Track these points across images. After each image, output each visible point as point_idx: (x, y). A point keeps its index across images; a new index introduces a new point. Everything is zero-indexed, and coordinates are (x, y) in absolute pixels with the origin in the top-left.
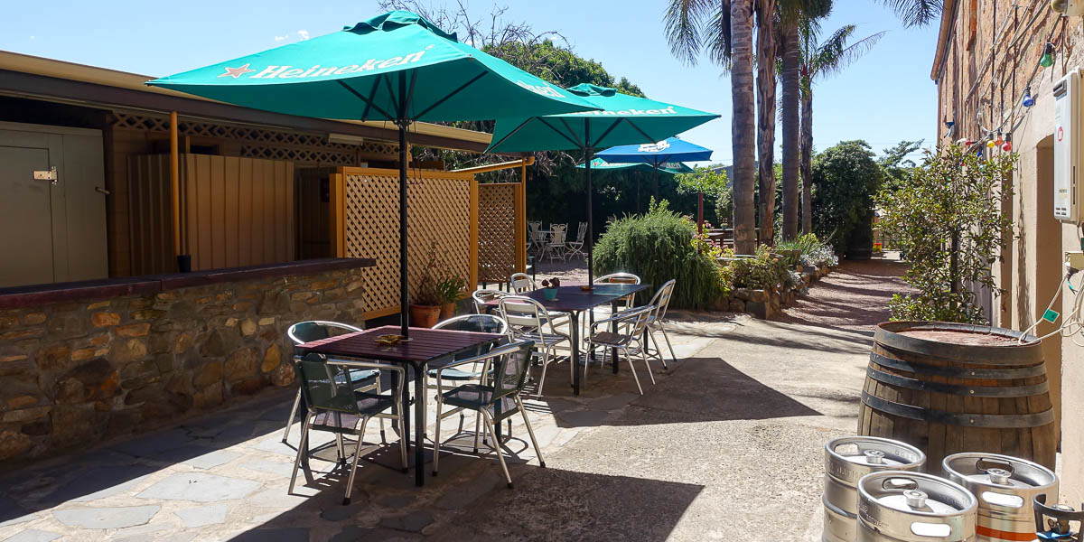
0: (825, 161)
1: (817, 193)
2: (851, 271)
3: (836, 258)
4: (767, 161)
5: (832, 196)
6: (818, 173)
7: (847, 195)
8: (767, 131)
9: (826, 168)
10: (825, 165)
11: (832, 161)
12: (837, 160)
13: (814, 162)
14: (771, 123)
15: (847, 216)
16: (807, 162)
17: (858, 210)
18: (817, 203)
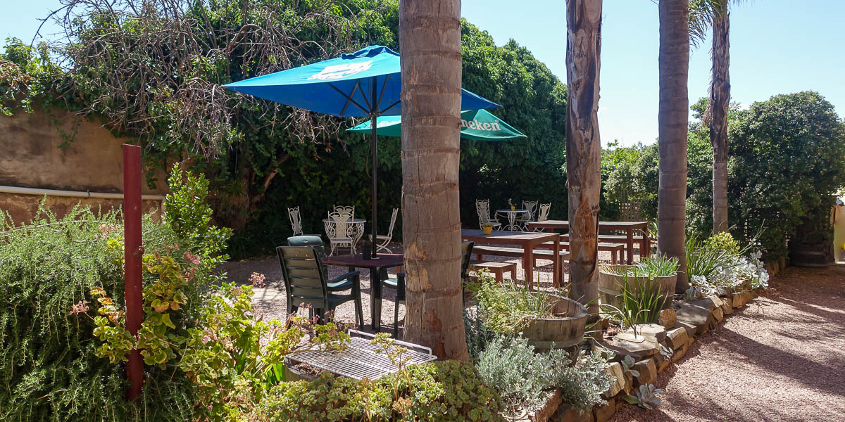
0: (750, 122)
1: (737, 171)
2: (793, 295)
3: (765, 277)
4: (582, 97)
5: (762, 175)
6: (740, 140)
7: (786, 172)
8: (582, 32)
9: (753, 131)
10: (752, 127)
11: (764, 120)
12: (771, 119)
13: (733, 125)
14: (592, 18)
15: (787, 206)
16: (721, 123)
17: (806, 197)
18: (735, 187)
